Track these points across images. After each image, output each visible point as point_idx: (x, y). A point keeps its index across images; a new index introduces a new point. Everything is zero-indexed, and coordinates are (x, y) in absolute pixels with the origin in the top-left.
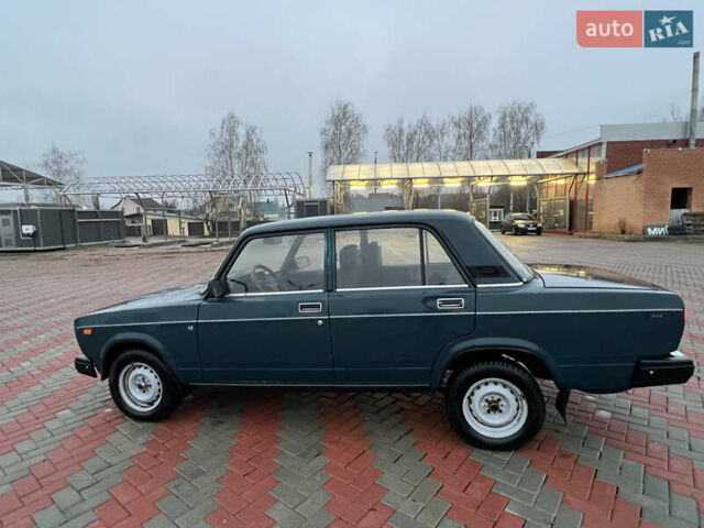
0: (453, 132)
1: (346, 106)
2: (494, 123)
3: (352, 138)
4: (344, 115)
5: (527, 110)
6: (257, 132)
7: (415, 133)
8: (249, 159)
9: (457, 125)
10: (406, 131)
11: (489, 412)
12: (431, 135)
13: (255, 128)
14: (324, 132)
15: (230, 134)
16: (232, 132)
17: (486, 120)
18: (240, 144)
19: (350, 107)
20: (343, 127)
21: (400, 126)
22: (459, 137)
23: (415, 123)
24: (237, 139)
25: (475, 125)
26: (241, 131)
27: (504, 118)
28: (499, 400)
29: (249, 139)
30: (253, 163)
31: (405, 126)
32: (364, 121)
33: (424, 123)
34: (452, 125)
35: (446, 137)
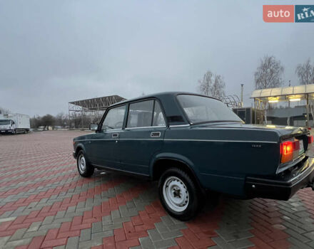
3: (274, 75)
4: (269, 63)
6: (221, 78)
11: (175, 196)
13: (220, 76)
14: (256, 74)
15: (207, 80)
16: (208, 80)
18: (212, 85)
19: (273, 59)
20: (268, 70)
24: (211, 82)
28: (179, 191)
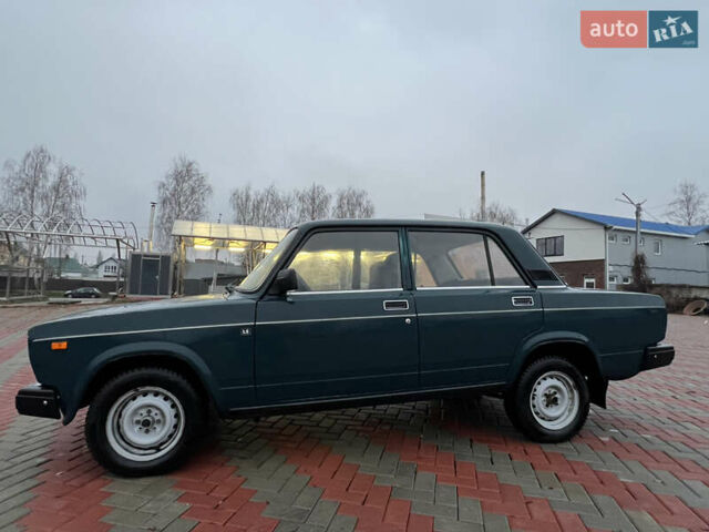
0: (297, 205)
1: (190, 164)
2: (333, 203)
3: (196, 197)
4: (188, 172)
5: (361, 196)
6: (76, 173)
7: (262, 201)
8: (59, 203)
9: (301, 199)
10: (252, 198)
11: (547, 406)
12: (278, 204)
13: (74, 169)
14: (163, 186)
15: (35, 170)
16: (39, 168)
17: (326, 200)
18: (49, 184)
19: (194, 166)
20: (186, 185)
21: (247, 193)
22: (303, 211)
23: (262, 191)
24: (45, 177)
25: (317, 202)
26: (53, 170)
27: (341, 199)
28: (555, 393)
29: (62, 179)
30: (63, 209)
31: (252, 193)
32: (209, 181)
33: (271, 193)
34: (297, 199)
35: (290, 210)
